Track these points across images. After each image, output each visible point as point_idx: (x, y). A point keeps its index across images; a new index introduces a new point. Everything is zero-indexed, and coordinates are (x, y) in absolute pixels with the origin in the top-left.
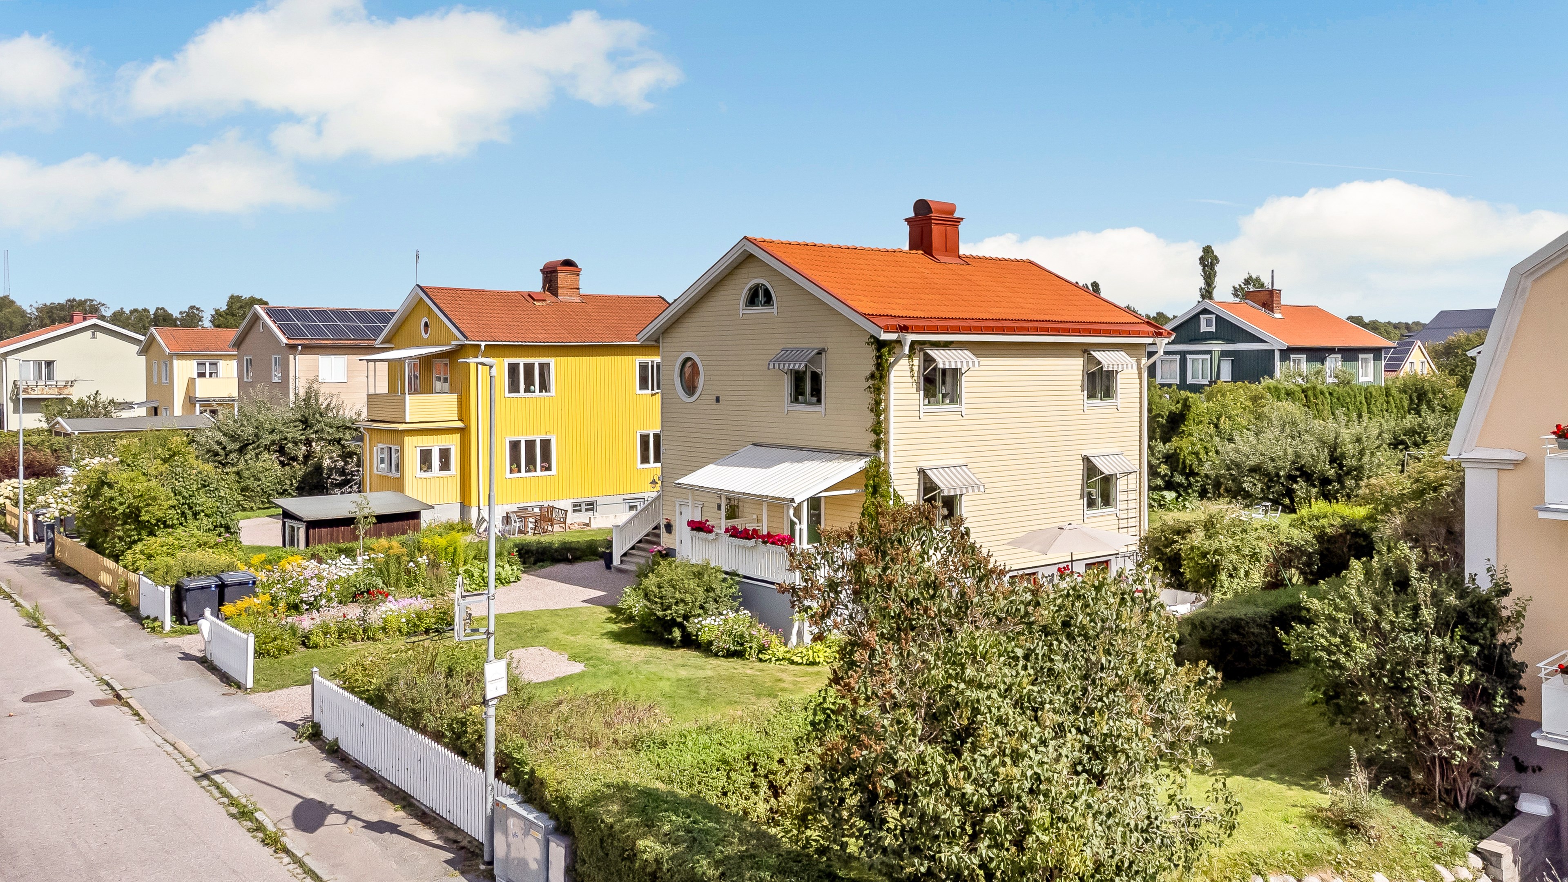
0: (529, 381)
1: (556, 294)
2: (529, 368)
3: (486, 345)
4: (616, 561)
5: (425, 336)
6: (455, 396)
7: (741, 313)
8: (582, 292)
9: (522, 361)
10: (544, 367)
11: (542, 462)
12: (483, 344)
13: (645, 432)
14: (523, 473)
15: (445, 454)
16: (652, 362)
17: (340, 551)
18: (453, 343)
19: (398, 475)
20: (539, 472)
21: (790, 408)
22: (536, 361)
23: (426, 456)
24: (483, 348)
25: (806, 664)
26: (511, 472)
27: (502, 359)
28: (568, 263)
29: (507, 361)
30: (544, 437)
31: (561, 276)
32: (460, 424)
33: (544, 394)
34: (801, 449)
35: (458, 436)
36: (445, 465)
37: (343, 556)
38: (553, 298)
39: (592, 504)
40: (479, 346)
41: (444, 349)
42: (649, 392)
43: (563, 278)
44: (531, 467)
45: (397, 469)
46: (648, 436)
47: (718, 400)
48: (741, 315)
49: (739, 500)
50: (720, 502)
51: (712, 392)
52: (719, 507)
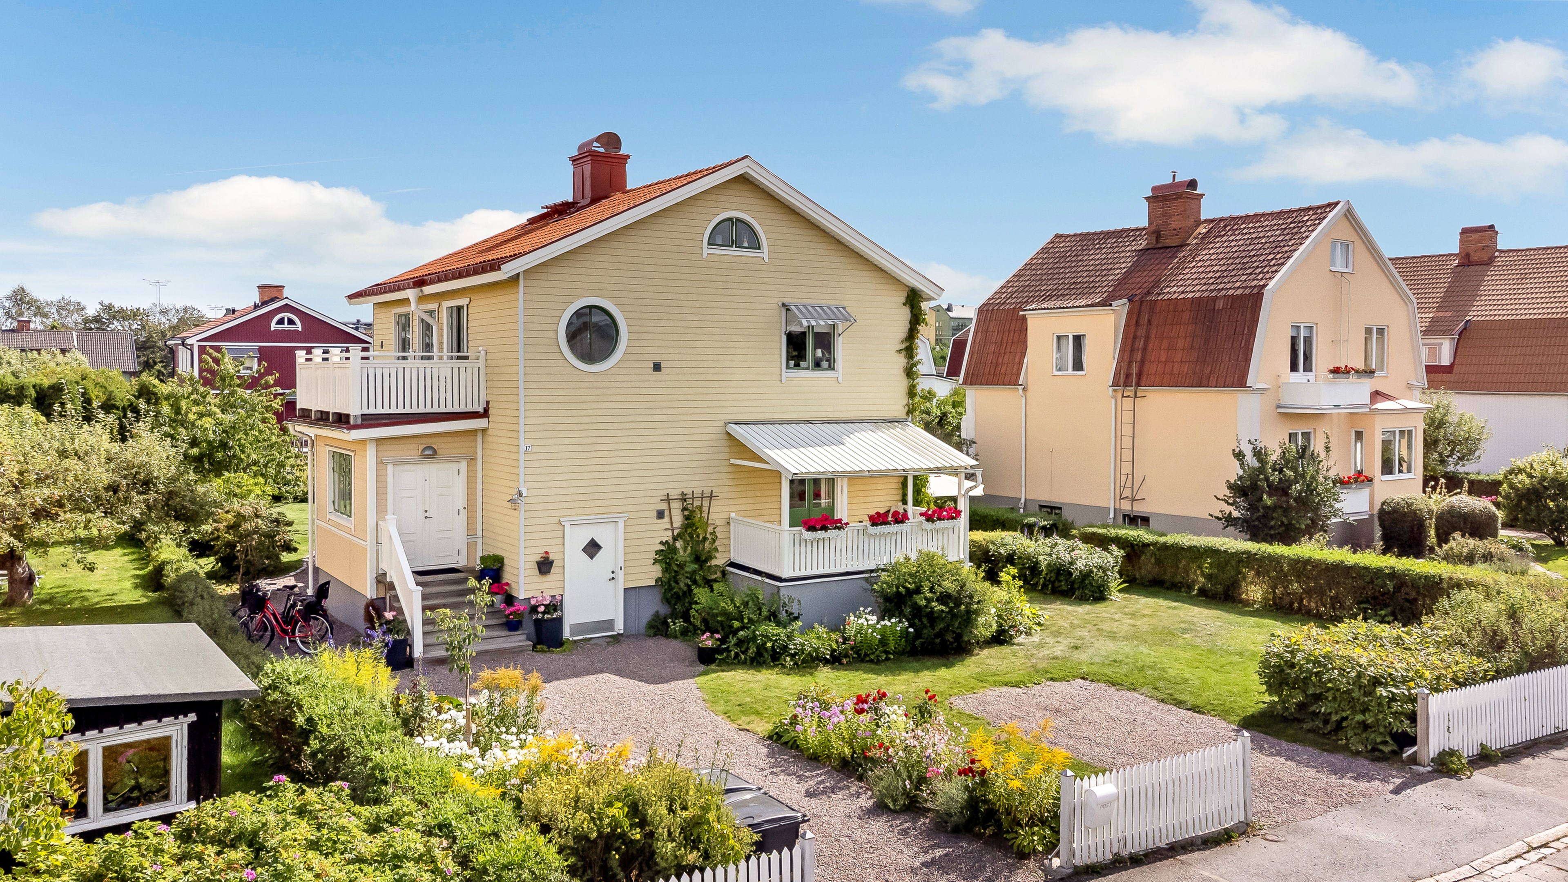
4: (420, 650)
7: (704, 252)
21: (788, 375)
47: (657, 367)
48: (705, 255)
49: (711, 497)
50: (663, 506)
51: (646, 357)
52: (660, 515)
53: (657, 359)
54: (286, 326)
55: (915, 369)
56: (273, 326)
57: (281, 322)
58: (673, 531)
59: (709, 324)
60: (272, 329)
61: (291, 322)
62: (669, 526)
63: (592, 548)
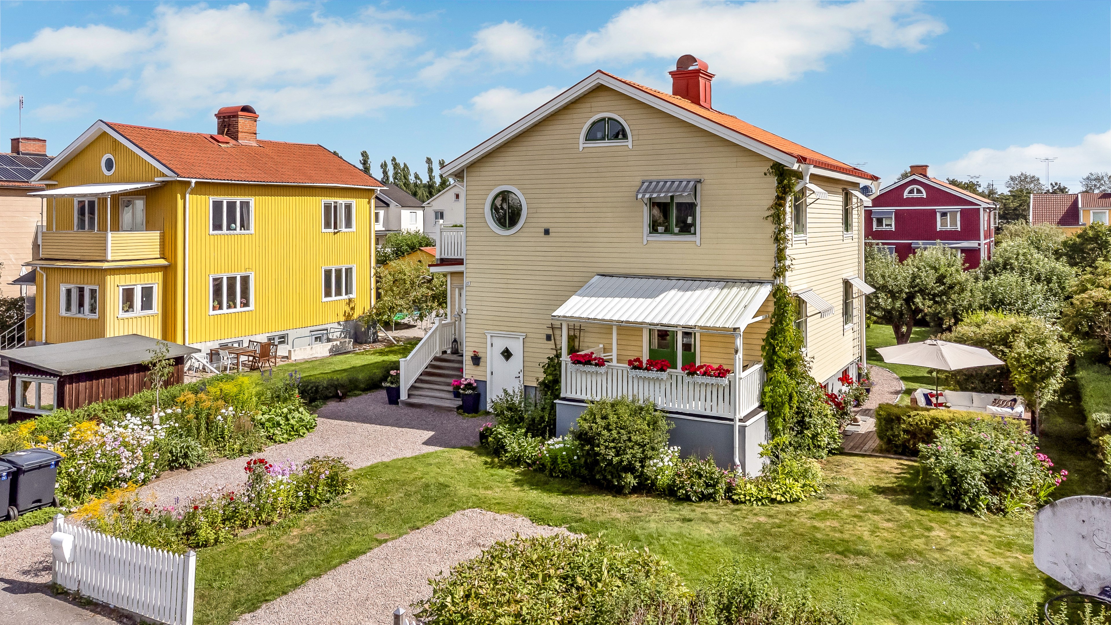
0: (231, 219)
1: (236, 139)
2: (231, 206)
3: (196, 183)
4: (404, 396)
5: (107, 173)
6: (155, 235)
7: (581, 146)
8: (259, 137)
9: (225, 199)
10: (245, 205)
11: (241, 298)
12: (194, 181)
13: (329, 267)
14: (225, 310)
15: (147, 292)
16: (336, 202)
17: (122, 409)
18: (156, 179)
19: (96, 316)
20: (239, 309)
21: (649, 239)
22: (238, 199)
23: (128, 295)
24: (193, 185)
25: (791, 502)
26: (214, 308)
27: (207, 197)
28: (246, 109)
29: (212, 199)
30: (244, 274)
31: (241, 120)
32: (163, 262)
33: (243, 231)
34: (668, 278)
35: (161, 274)
36: (147, 304)
37: (129, 415)
38: (232, 142)
39: (283, 337)
40: (189, 183)
41: (149, 185)
42: (332, 230)
43: (243, 123)
44: (231, 303)
45: (93, 310)
46: (330, 271)
47: (547, 232)
48: (581, 149)
49: (580, 330)
50: (550, 332)
51: (539, 225)
52: (548, 338)
53: (547, 226)
54: (915, 195)
55: (782, 235)
56: (906, 195)
57: (911, 192)
58: (557, 351)
59: (585, 200)
60: (905, 197)
61: (919, 191)
62: (554, 347)
63: (507, 354)
